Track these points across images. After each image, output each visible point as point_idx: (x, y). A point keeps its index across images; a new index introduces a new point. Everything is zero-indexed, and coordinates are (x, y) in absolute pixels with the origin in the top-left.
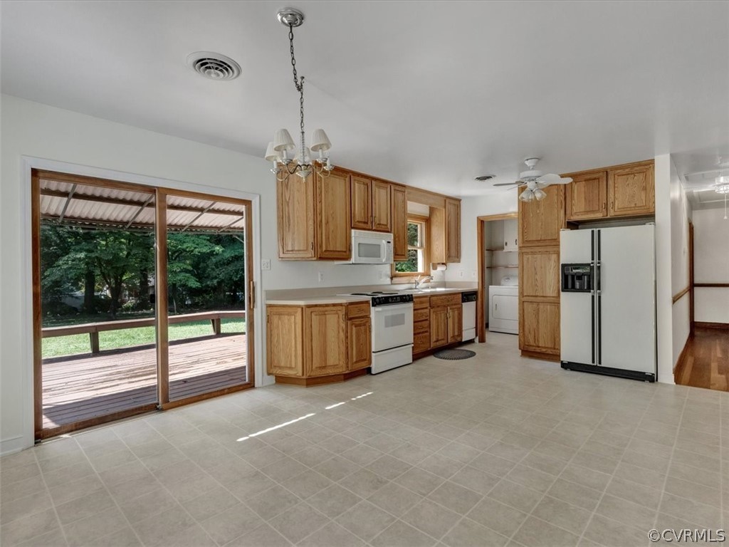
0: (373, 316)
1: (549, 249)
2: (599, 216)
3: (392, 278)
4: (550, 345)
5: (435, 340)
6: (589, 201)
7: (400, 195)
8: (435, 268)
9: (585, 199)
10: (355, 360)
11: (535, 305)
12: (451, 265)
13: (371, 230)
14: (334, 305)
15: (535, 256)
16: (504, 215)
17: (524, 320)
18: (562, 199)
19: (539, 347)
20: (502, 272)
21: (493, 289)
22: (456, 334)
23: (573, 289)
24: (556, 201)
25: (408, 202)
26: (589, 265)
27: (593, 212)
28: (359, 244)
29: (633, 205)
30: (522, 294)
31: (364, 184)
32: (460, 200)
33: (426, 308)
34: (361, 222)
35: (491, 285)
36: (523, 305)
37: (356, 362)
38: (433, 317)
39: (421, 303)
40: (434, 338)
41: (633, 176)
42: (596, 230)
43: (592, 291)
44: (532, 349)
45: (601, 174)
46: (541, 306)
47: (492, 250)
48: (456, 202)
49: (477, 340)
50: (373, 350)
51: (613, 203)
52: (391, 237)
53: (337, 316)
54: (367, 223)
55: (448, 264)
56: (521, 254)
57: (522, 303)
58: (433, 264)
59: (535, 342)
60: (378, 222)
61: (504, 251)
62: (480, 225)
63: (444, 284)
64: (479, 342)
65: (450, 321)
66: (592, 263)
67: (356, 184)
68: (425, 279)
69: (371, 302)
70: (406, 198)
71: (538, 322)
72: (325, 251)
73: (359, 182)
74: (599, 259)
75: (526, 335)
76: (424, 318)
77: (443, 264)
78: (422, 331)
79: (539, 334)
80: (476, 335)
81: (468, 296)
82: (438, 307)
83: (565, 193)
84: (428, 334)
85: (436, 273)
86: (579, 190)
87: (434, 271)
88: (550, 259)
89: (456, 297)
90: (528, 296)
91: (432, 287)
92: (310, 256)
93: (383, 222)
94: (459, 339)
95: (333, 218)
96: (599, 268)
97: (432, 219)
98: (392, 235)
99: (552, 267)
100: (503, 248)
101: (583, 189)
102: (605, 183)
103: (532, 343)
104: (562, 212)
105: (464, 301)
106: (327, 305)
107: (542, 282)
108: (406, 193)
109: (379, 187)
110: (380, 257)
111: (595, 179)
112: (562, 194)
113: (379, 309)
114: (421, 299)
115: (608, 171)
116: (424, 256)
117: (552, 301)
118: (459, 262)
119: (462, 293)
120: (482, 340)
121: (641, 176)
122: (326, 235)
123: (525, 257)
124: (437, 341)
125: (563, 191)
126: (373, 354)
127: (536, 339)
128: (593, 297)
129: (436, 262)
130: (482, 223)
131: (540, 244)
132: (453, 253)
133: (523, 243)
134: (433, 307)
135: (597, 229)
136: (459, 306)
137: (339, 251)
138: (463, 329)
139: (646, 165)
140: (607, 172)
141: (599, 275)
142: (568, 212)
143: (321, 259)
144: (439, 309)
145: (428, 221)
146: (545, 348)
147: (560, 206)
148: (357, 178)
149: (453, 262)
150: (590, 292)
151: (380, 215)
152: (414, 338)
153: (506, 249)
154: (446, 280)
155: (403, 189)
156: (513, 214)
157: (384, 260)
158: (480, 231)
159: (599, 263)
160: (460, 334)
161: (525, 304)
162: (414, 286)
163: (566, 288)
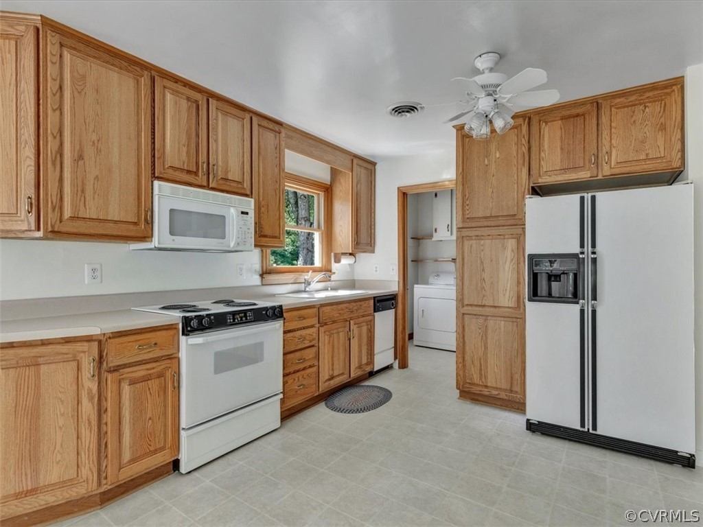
0: (183, 355)
1: (502, 231)
2: (584, 175)
3: (262, 276)
4: (504, 384)
5: (327, 377)
6: (569, 152)
7: (270, 135)
8: (338, 261)
9: (562, 149)
10: (127, 456)
11: (481, 320)
12: (363, 257)
13: (207, 187)
14: (68, 341)
15: (482, 242)
16: (434, 184)
17: (464, 343)
18: (525, 150)
19: (486, 387)
20: (430, 266)
21: (419, 290)
22: (364, 361)
23: (550, 298)
24: (515, 153)
25: (287, 151)
26: (575, 256)
27: (575, 169)
28: (172, 211)
29: (643, 157)
30: (461, 301)
31: (188, 99)
32: (374, 164)
33: (312, 326)
34: (182, 170)
35: (417, 284)
36: (463, 319)
37: (133, 461)
38: (324, 338)
39: (303, 318)
40: (325, 375)
41: (642, 107)
42: (588, 196)
43: (581, 301)
44: (475, 389)
45: (588, 106)
46: (491, 323)
47: (417, 239)
48: (368, 165)
49: (396, 365)
50: (183, 425)
51: (609, 154)
52: (250, 204)
53: (74, 364)
54: (196, 173)
55: (357, 255)
56: (461, 240)
57: (461, 316)
58: (335, 254)
59: (481, 379)
60: (220, 175)
61: (433, 239)
62: (401, 200)
63: (352, 284)
64: (399, 368)
65: (354, 343)
66: (582, 253)
67: (169, 96)
68: (320, 276)
69: (180, 326)
70: (283, 144)
71: (486, 348)
72: (72, 218)
73: (174, 92)
74: (594, 246)
75: (467, 365)
76: (307, 344)
77: (351, 254)
78: (301, 366)
79: (487, 368)
80: (395, 358)
81: (383, 302)
82: (334, 322)
83: (529, 142)
84: (314, 369)
85: (341, 267)
86: (551, 136)
87: (337, 265)
88: (504, 248)
89: (364, 304)
90: (471, 305)
91: (334, 289)
92: (25, 227)
93: (234, 174)
94: (368, 369)
95: (99, 151)
96: (594, 261)
97: (334, 188)
98: (252, 201)
99: (509, 260)
100: (431, 236)
101: (558, 133)
102: (594, 121)
103: (476, 380)
104: (525, 171)
105: (376, 310)
106: (44, 343)
107: (492, 283)
108: (283, 135)
109: (226, 113)
110: (224, 238)
111: (578, 115)
112: (524, 142)
113: (197, 339)
114: (302, 312)
115: (600, 101)
116: (322, 242)
117: (507, 314)
118: (373, 252)
119: (374, 298)
120: (403, 365)
121: (657, 107)
122: (73, 185)
123: (467, 243)
124: (332, 378)
125: (527, 139)
126: (183, 433)
127: (482, 373)
128: (582, 311)
129: (339, 251)
130: (404, 195)
131: (489, 223)
132: (364, 241)
133: (463, 222)
134: (326, 324)
135: (590, 195)
136: (370, 318)
137: (116, 222)
138: (375, 353)
139: (666, 87)
140: (597, 103)
141: (594, 273)
142: (534, 172)
143: (56, 234)
144: (335, 326)
145: (328, 190)
146: (497, 389)
147: (521, 161)
148: (169, 84)
149: (364, 252)
150: (578, 303)
151: (226, 163)
152: (285, 383)
153: (436, 237)
154: (356, 278)
155: (277, 128)
156: (447, 183)
157: (232, 245)
158: (401, 208)
159: (594, 253)
160: (371, 361)
161: (467, 317)
162: (302, 287)
163: (535, 295)
